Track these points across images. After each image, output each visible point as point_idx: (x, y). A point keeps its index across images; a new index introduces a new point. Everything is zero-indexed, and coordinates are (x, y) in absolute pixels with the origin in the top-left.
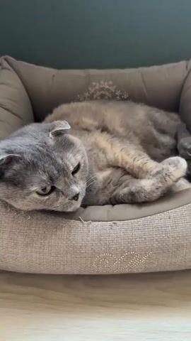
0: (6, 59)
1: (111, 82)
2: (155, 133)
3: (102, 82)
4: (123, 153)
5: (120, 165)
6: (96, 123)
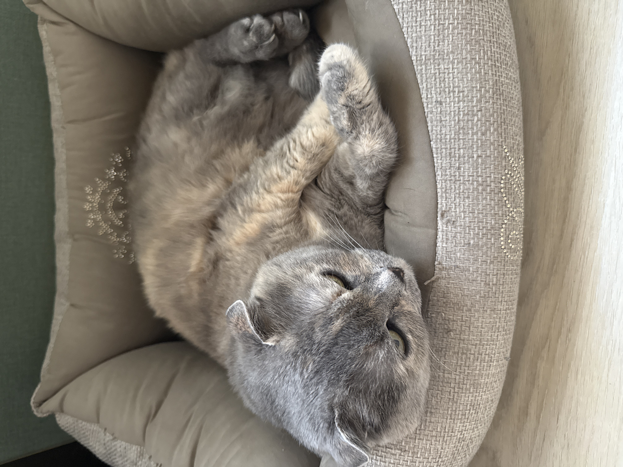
0: (40, 404)
1: (88, 190)
2: (215, 111)
3: (87, 207)
4: (274, 188)
5: (297, 196)
6: (199, 242)
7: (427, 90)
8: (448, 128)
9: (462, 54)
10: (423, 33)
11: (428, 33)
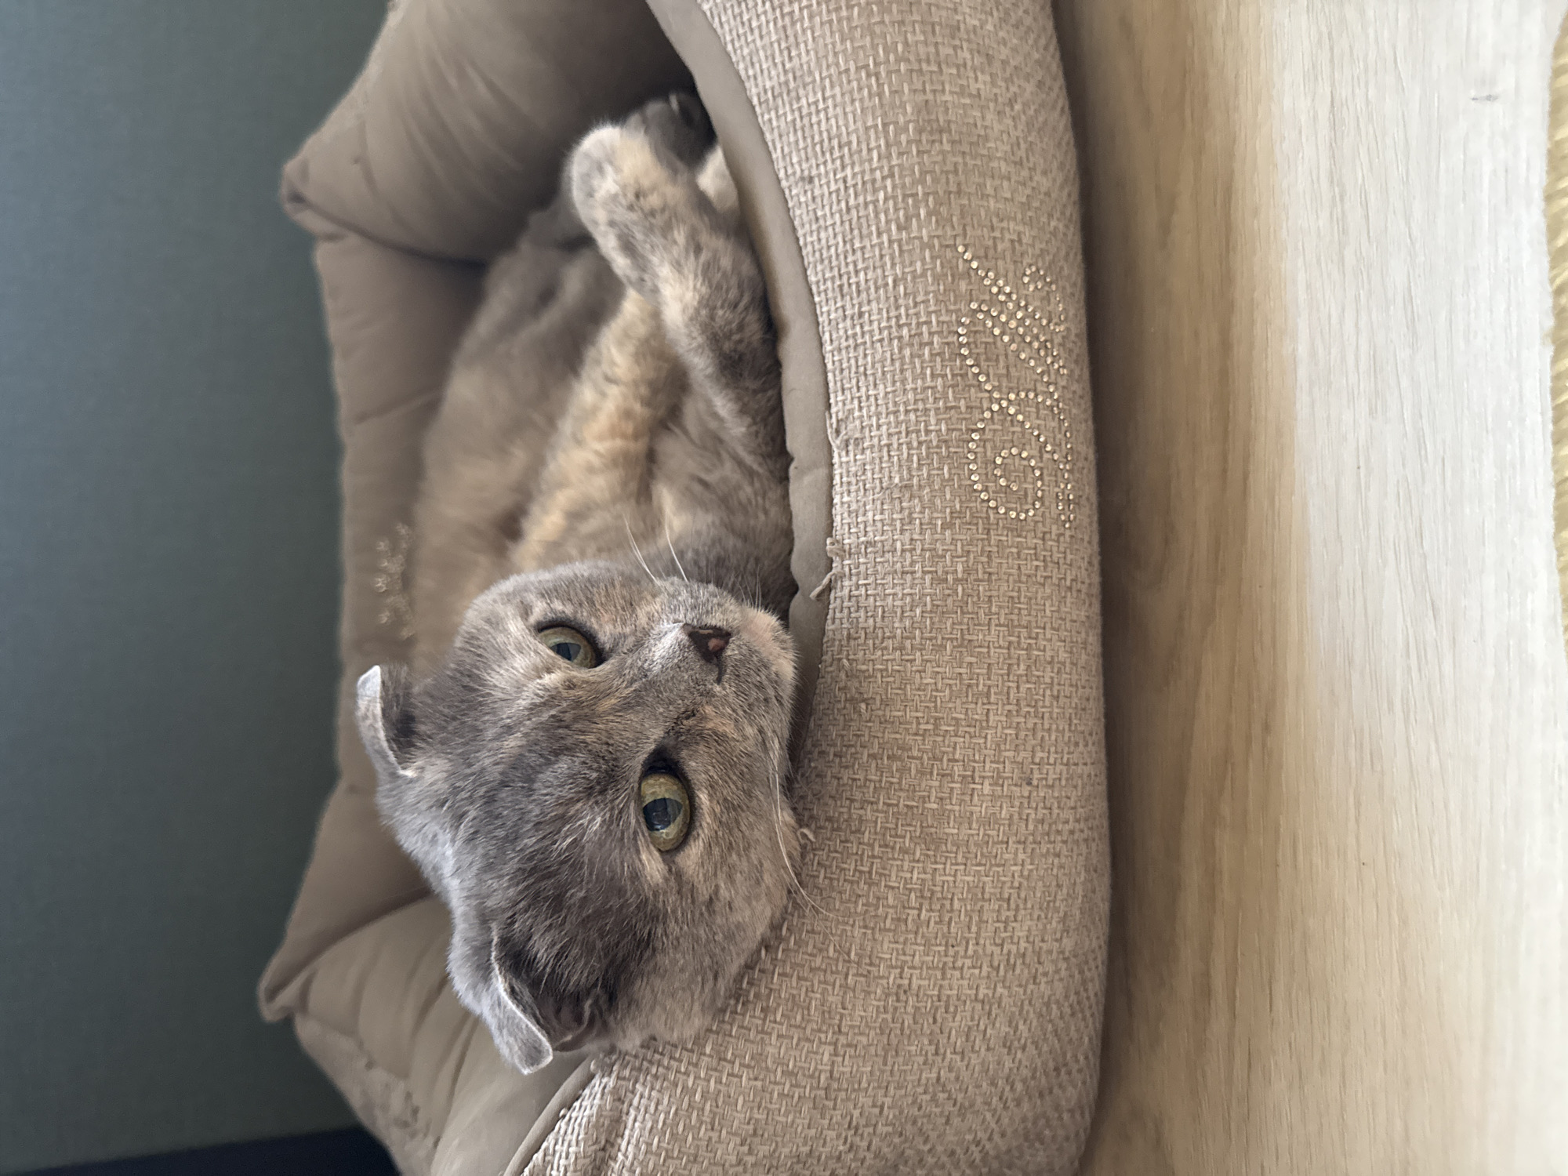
7: (784, 157)
8: (830, 229)
9: (837, 65)
10: (758, 42)
11: (766, 40)
